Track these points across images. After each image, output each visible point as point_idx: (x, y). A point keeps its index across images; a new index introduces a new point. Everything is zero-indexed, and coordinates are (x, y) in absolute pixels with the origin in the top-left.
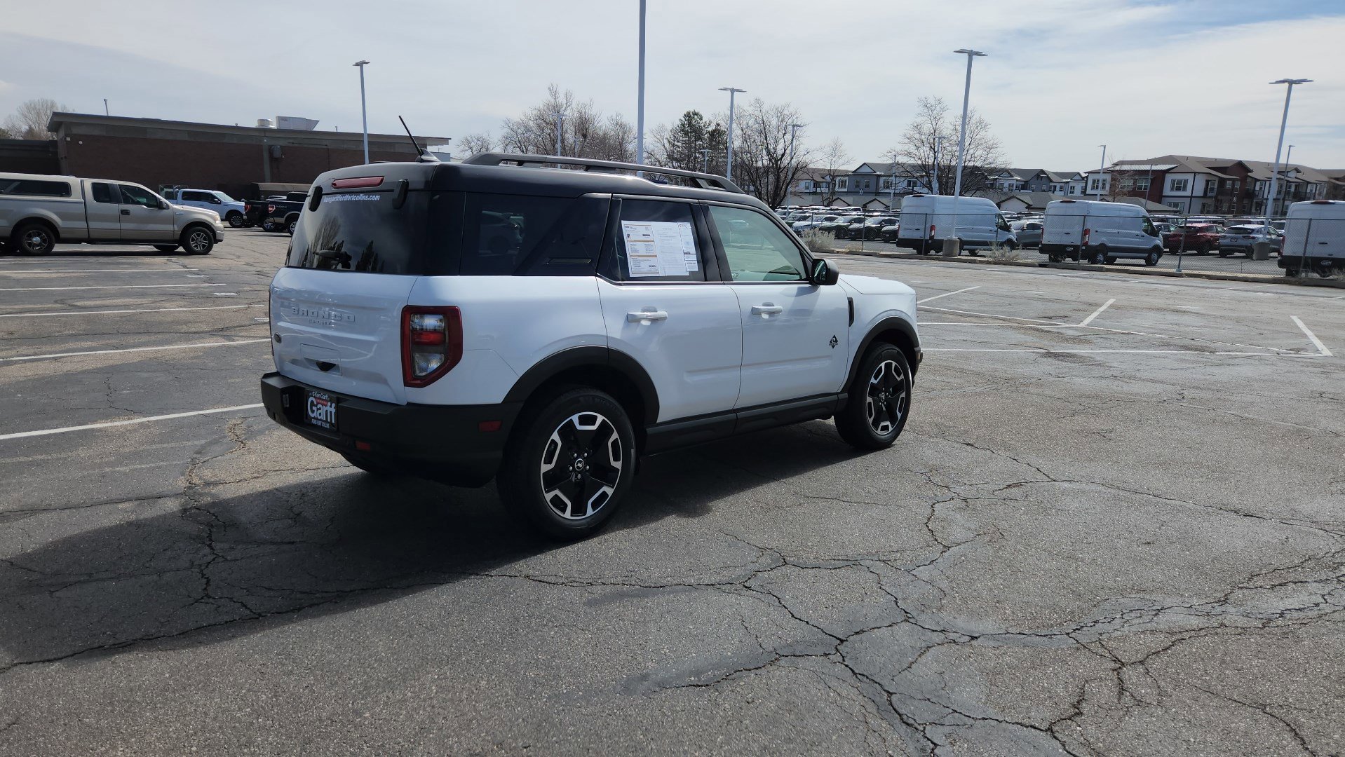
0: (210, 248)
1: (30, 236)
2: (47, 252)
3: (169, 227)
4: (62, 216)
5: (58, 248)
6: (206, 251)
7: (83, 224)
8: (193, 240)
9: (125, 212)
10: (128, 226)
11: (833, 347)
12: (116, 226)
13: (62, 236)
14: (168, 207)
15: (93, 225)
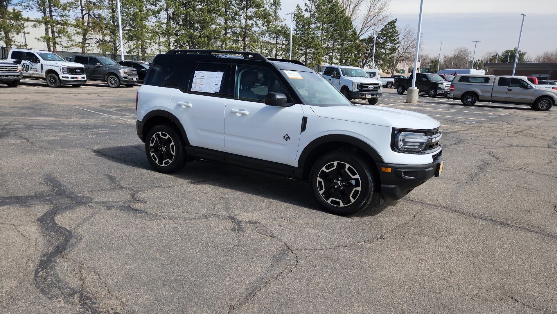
0: (550, 107)
1: (468, 98)
2: (472, 104)
3: (530, 97)
4: (482, 91)
5: (477, 103)
6: (547, 109)
7: (490, 95)
8: (541, 104)
9: (510, 90)
10: (510, 96)
11: (286, 140)
12: (504, 96)
13: (480, 99)
14: (532, 88)
15: (494, 95)
